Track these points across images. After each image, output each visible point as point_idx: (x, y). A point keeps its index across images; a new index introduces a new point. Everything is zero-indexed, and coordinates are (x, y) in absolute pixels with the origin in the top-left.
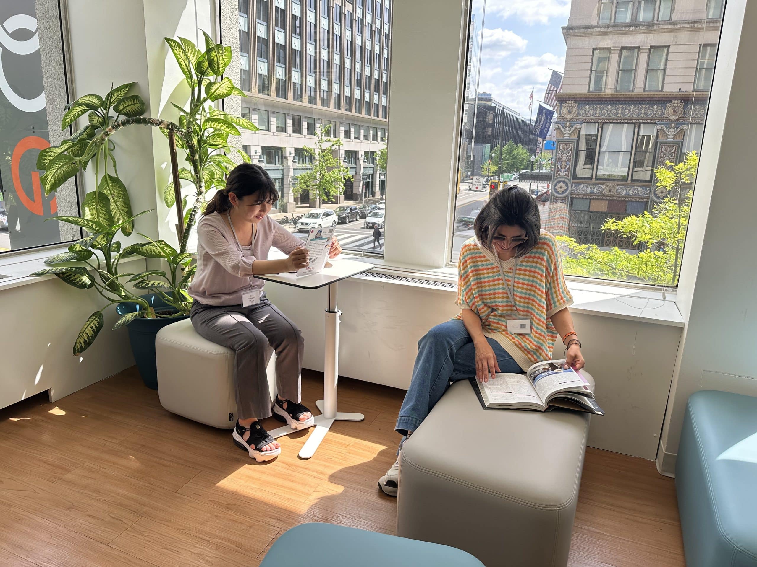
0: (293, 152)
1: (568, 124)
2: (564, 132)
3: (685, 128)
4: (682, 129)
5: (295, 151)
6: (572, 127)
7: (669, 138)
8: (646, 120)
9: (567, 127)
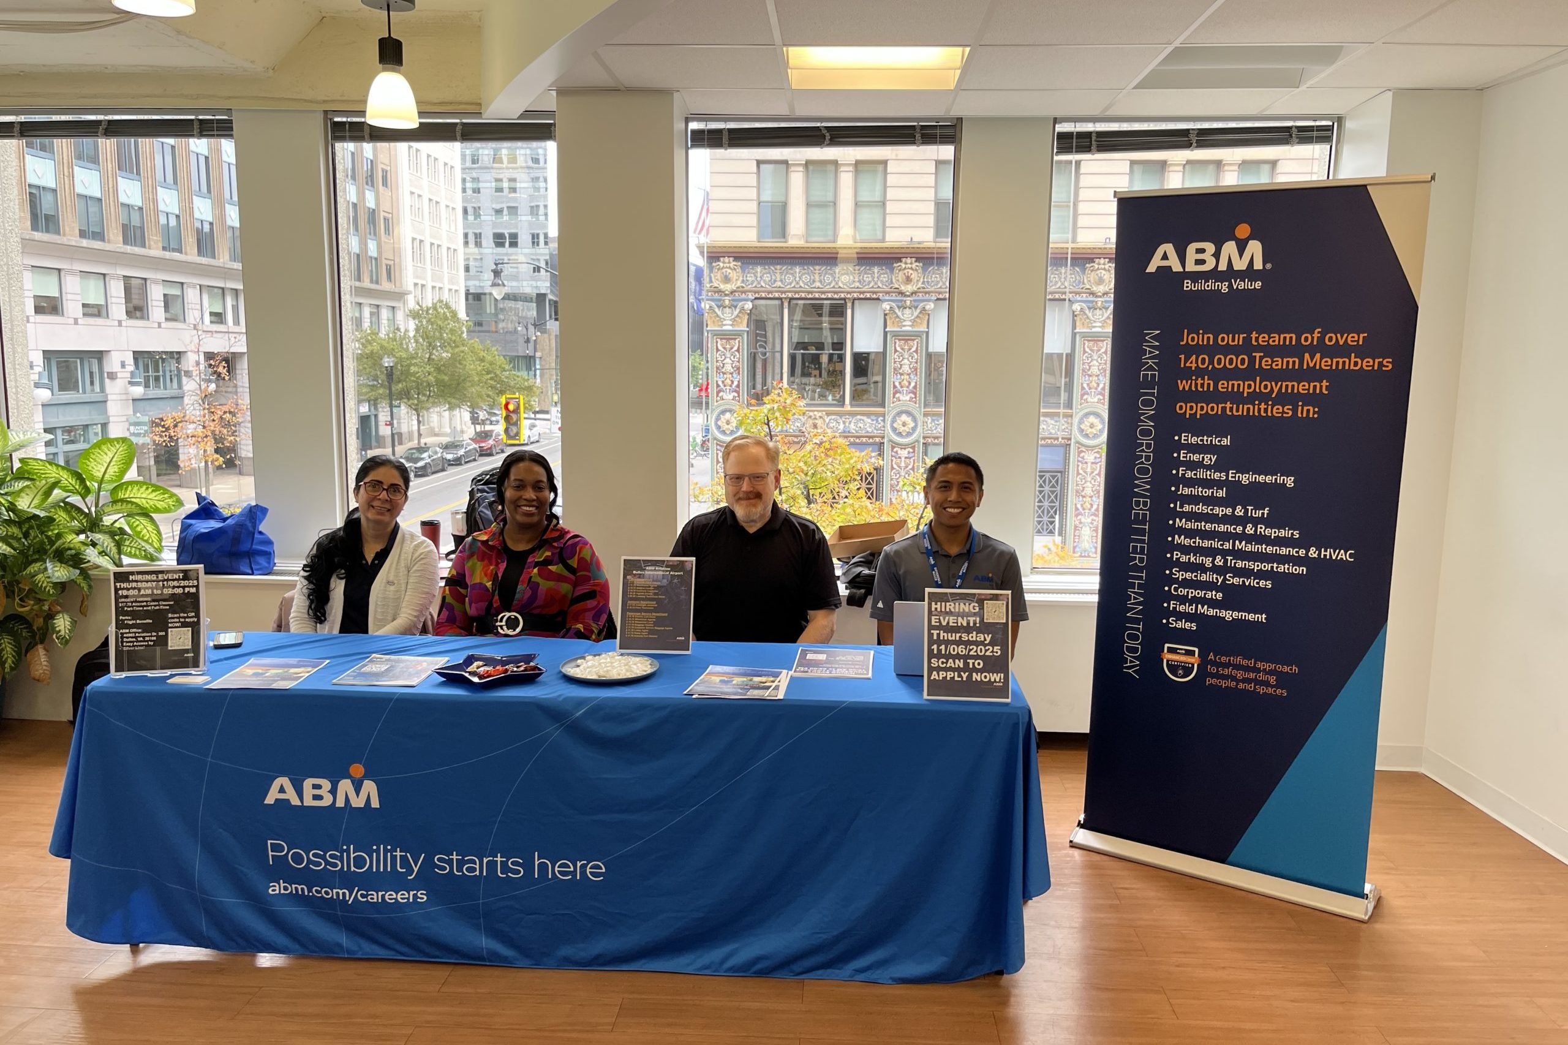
0: (130, 360)
1: (727, 302)
2: (722, 317)
3: (927, 307)
4: (924, 309)
5: (136, 359)
6: (736, 307)
7: (904, 326)
8: (863, 293)
9: (725, 307)
